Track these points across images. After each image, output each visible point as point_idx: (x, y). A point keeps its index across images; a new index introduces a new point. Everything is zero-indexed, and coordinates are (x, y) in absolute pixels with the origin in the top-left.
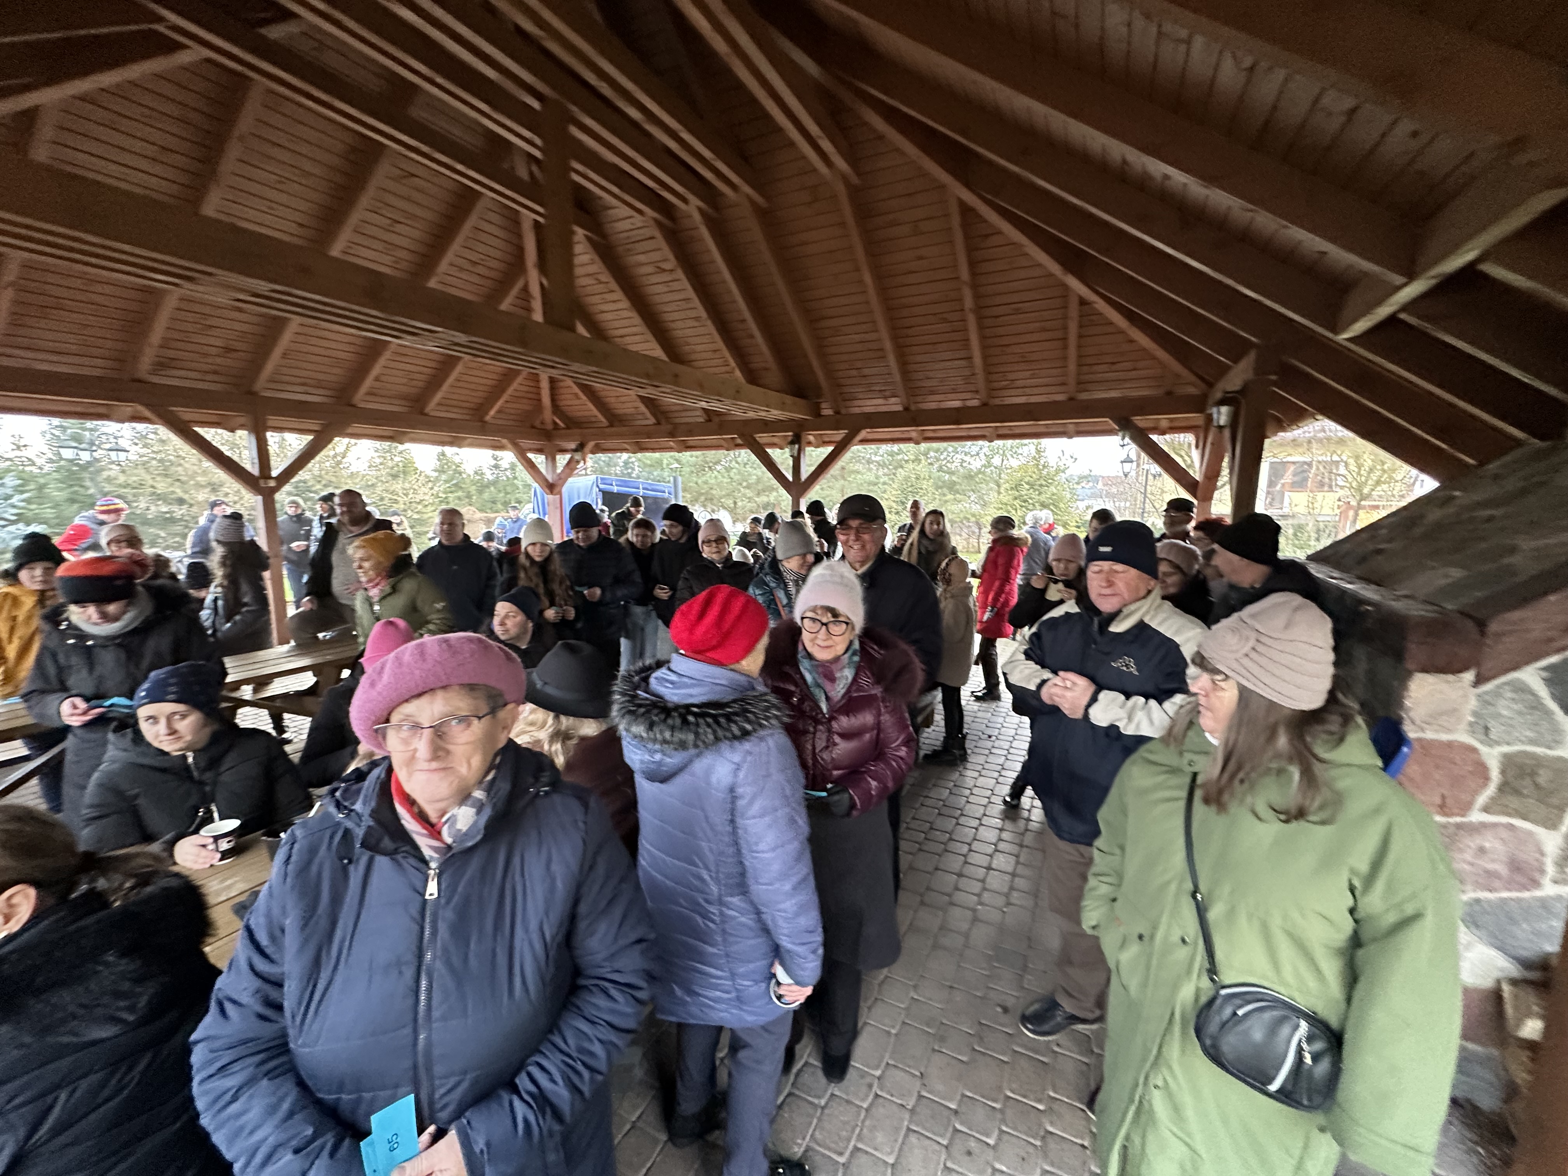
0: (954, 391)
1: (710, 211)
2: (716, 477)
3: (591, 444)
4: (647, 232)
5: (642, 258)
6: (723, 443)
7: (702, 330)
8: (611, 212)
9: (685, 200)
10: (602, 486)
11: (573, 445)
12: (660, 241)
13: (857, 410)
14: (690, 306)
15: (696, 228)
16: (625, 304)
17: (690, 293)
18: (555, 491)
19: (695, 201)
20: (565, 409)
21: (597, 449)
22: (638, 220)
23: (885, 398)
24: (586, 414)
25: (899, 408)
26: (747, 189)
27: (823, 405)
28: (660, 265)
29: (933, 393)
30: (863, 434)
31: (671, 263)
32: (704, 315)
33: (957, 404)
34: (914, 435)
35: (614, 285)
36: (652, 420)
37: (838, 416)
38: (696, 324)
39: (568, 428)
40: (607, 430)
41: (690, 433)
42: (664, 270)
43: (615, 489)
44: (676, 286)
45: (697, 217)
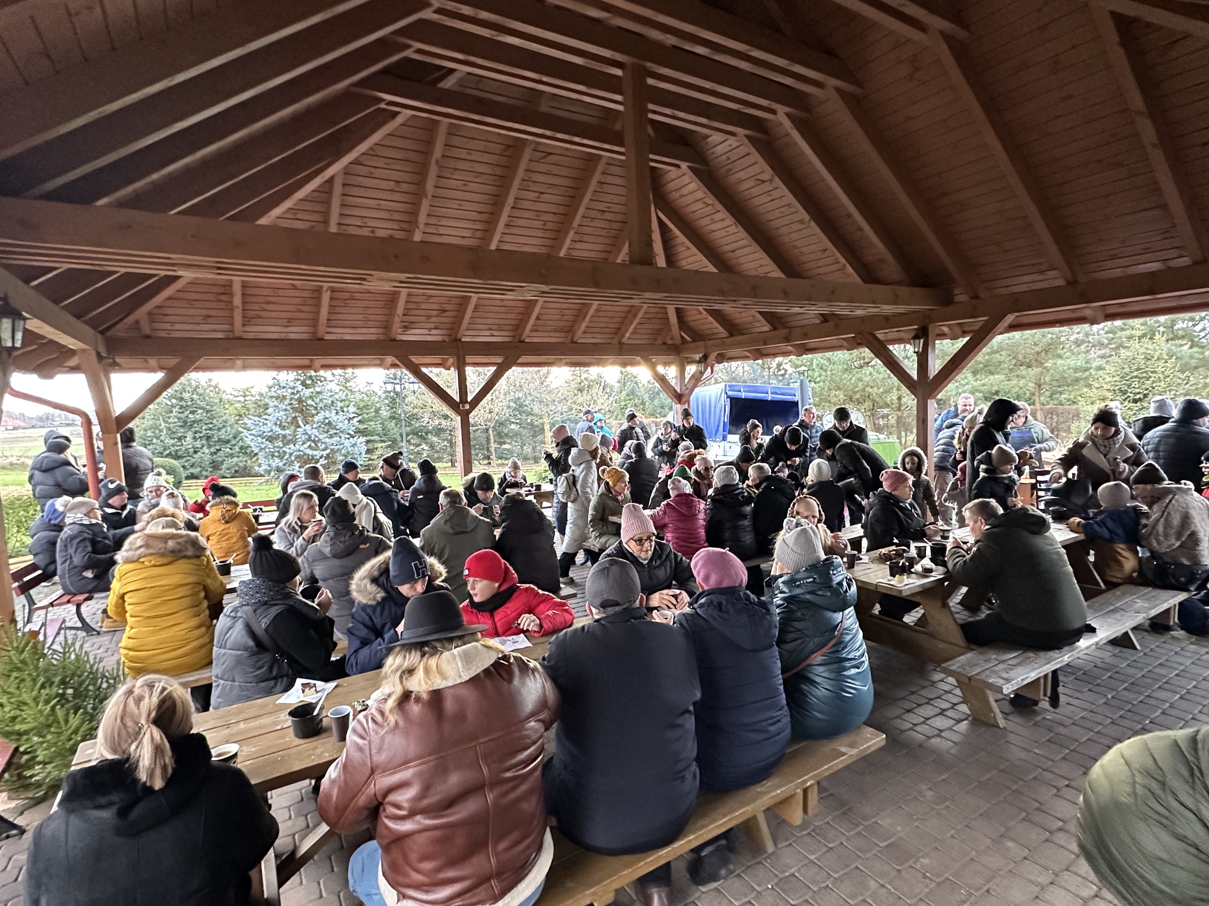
0: (1147, 250)
1: (803, 115)
2: (871, 374)
3: (713, 356)
4: (743, 150)
5: (742, 175)
6: (845, 343)
7: (805, 233)
8: (710, 139)
9: (774, 112)
10: (730, 393)
11: (697, 357)
12: (756, 156)
13: (1003, 291)
14: (793, 210)
15: (788, 134)
16: (730, 220)
17: (790, 198)
18: (684, 399)
19: (782, 110)
20: (691, 324)
21: (721, 358)
22: (732, 141)
23: (1041, 272)
24: (708, 326)
25: (1061, 282)
26: (834, 82)
27: (956, 291)
28: (759, 177)
29: (1113, 257)
30: (1010, 318)
31: (768, 173)
32: (806, 217)
33: (1155, 266)
34: (1088, 313)
35: (719, 206)
36: (767, 328)
37: (975, 302)
38: (801, 226)
39: (694, 341)
40: (726, 340)
41: (806, 336)
42: (764, 182)
43: (743, 395)
44: (775, 194)
45: (787, 124)
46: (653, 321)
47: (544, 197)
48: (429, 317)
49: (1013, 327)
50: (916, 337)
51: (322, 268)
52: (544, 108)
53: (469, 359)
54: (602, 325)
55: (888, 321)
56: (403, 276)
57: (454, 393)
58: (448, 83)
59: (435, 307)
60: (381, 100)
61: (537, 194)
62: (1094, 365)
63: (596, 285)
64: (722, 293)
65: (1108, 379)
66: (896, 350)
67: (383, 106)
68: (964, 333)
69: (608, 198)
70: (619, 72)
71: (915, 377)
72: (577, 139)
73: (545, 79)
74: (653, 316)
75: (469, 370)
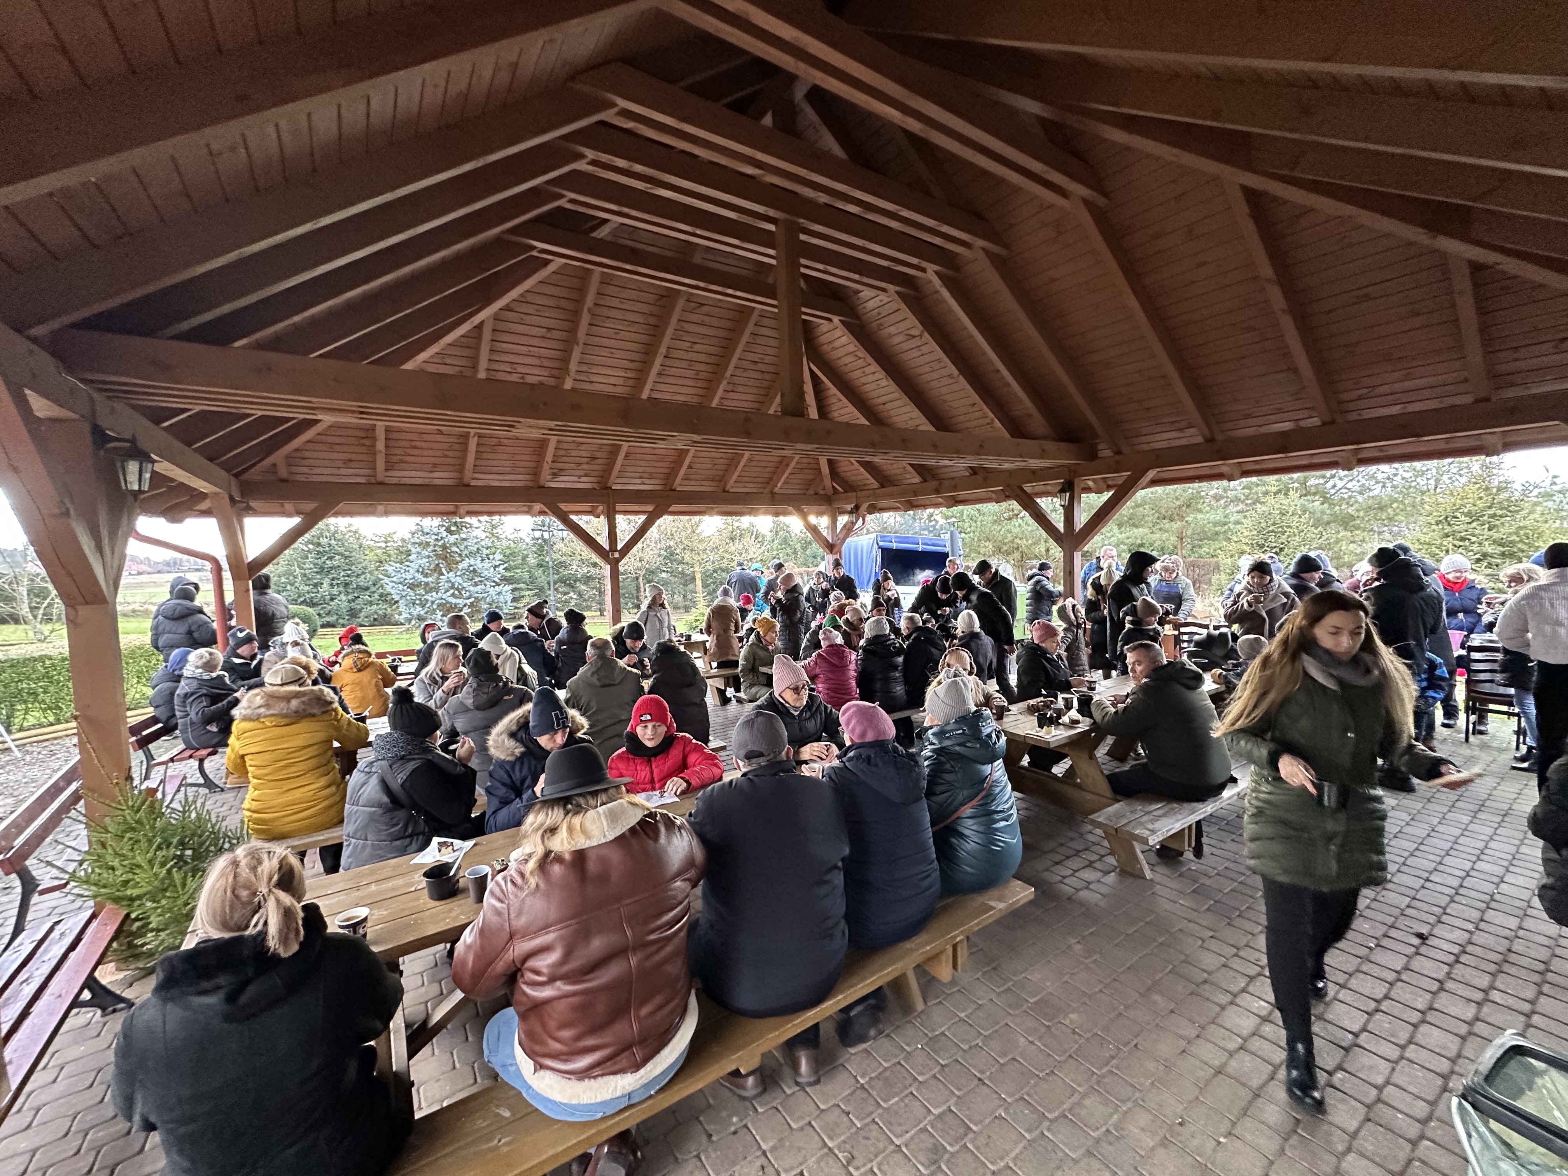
0: (1280, 411)
1: (950, 272)
2: (1020, 526)
3: (864, 506)
4: (894, 306)
5: (892, 330)
6: (994, 496)
7: (955, 387)
8: (861, 294)
9: (924, 270)
10: (881, 544)
11: (849, 507)
12: (906, 312)
13: (1145, 447)
14: (942, 365)
15: (938, 292)
16: (881, 374)
17: (940, 353)
18: (835, 550)
19: (931, 268)
20: (842, 474)
21: (872, 509)
22: (883, 297)
23: (1181, 430)
24: (860, 477)
25: (1199, 439)
26: (980, 243)
27: (1101, 447)
28: (909, 332)
29: (1247, 417)
30: (1151, 474)
31: (917, 329)
32: (956, 372)
33: (1287, 426)
34: (1225, 469)
35: (870, 359)
36: (917, 479)
37: (1118, 457)
38: (951, 381)
39: (846, 492)
40: (878, 491)
41: (955, 488)
42: (914, 337)
43: (895, 546)
44: (925, 349)
45: (937, 282)
46: (807, 471)
47: (697, 347)
48: (579, 464)
49: (1154, 482)
50: (1062, 491)
51: (468, 415)
52: (697, 259)
53: (619, 507)
54: (754, 475)
55: (1035, 475)
56: (552, 424)
57: (603, 540)
58: (602, 233)
59: (585, 454)
60: (534, 248)
61: (689, 344)
62: (1232, 519)
63: (748, 434)
64: (873, 445)
65: (1246, 533)
66: (1044, 503)
67: (535, 253)
68: (1109, 488)
69: (760, 349)
70: (772, 227)
71: (1062, 530)
72: (730, 291)
73: (698, 232)
74: (805, 466)
75: (620, 519)
